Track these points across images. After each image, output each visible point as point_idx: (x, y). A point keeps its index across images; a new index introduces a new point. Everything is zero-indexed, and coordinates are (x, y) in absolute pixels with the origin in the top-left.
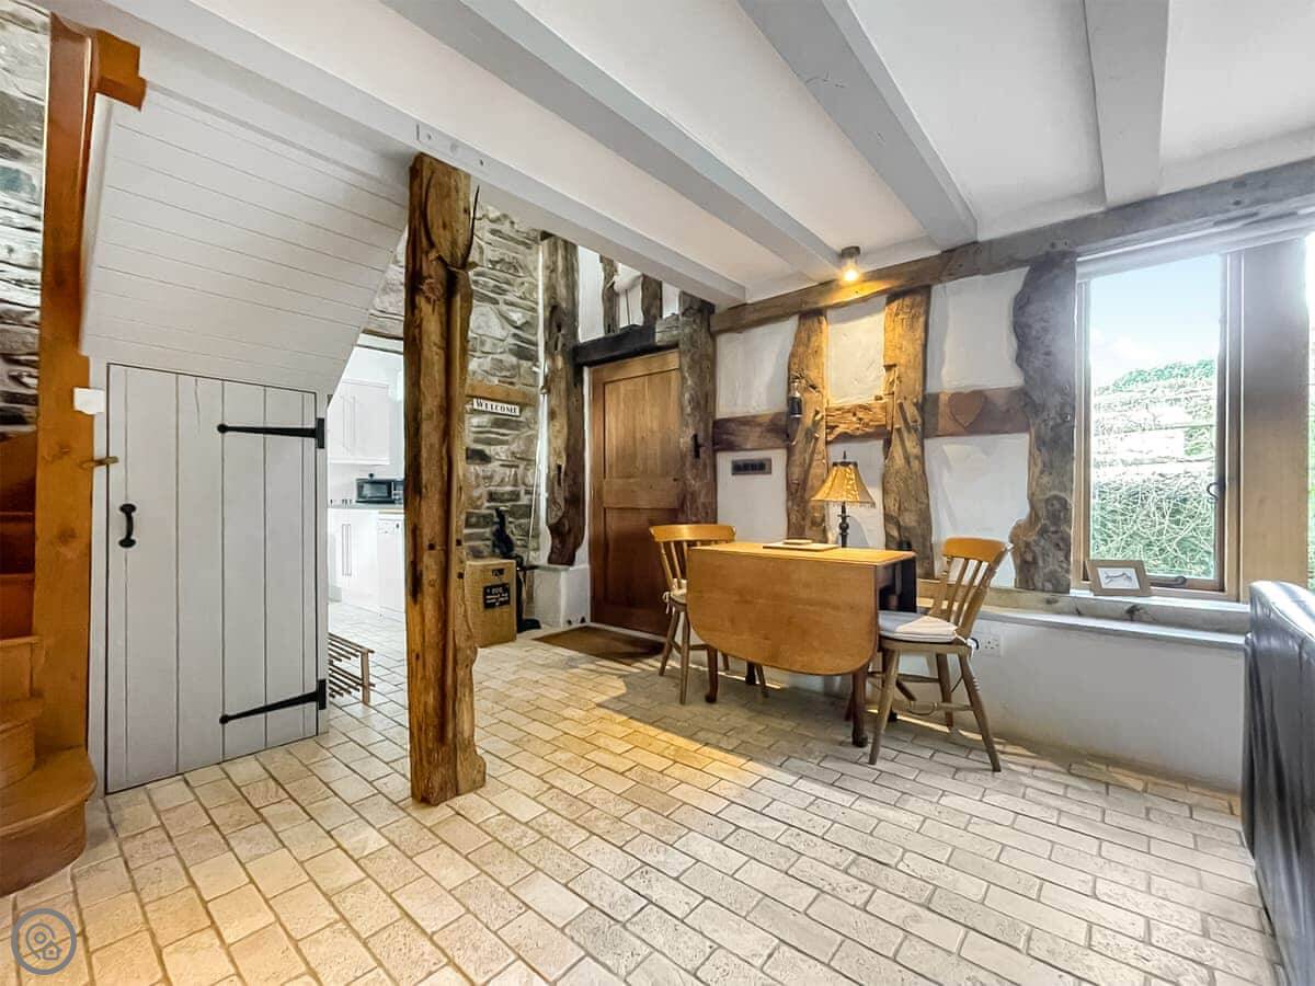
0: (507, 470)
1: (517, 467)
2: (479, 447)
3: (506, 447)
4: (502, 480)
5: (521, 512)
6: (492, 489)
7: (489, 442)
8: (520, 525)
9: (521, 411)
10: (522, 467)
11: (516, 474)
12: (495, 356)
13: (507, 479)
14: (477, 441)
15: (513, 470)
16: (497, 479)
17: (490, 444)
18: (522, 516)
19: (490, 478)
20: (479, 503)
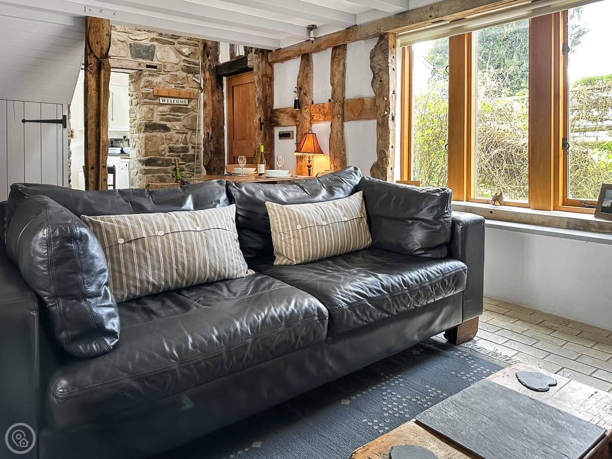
0: (180, 136)
1: (187, 133)
2: (163, 123)
3: (179, 123)
4: (177, 141)
5: (189, 158)
6: (171, 145)
7: (169, 120)
8: (189, 165)
9: (189, 103)
10: (189, 134)
11: (186, 137)
12: (172, 73)
13: (180, 140)
14: (161, 120)
15: (184, 135)
16: (174, 140)
17: (169, 121)
18: (190, 161)
19: (170, 140)
20: (163, 153)
